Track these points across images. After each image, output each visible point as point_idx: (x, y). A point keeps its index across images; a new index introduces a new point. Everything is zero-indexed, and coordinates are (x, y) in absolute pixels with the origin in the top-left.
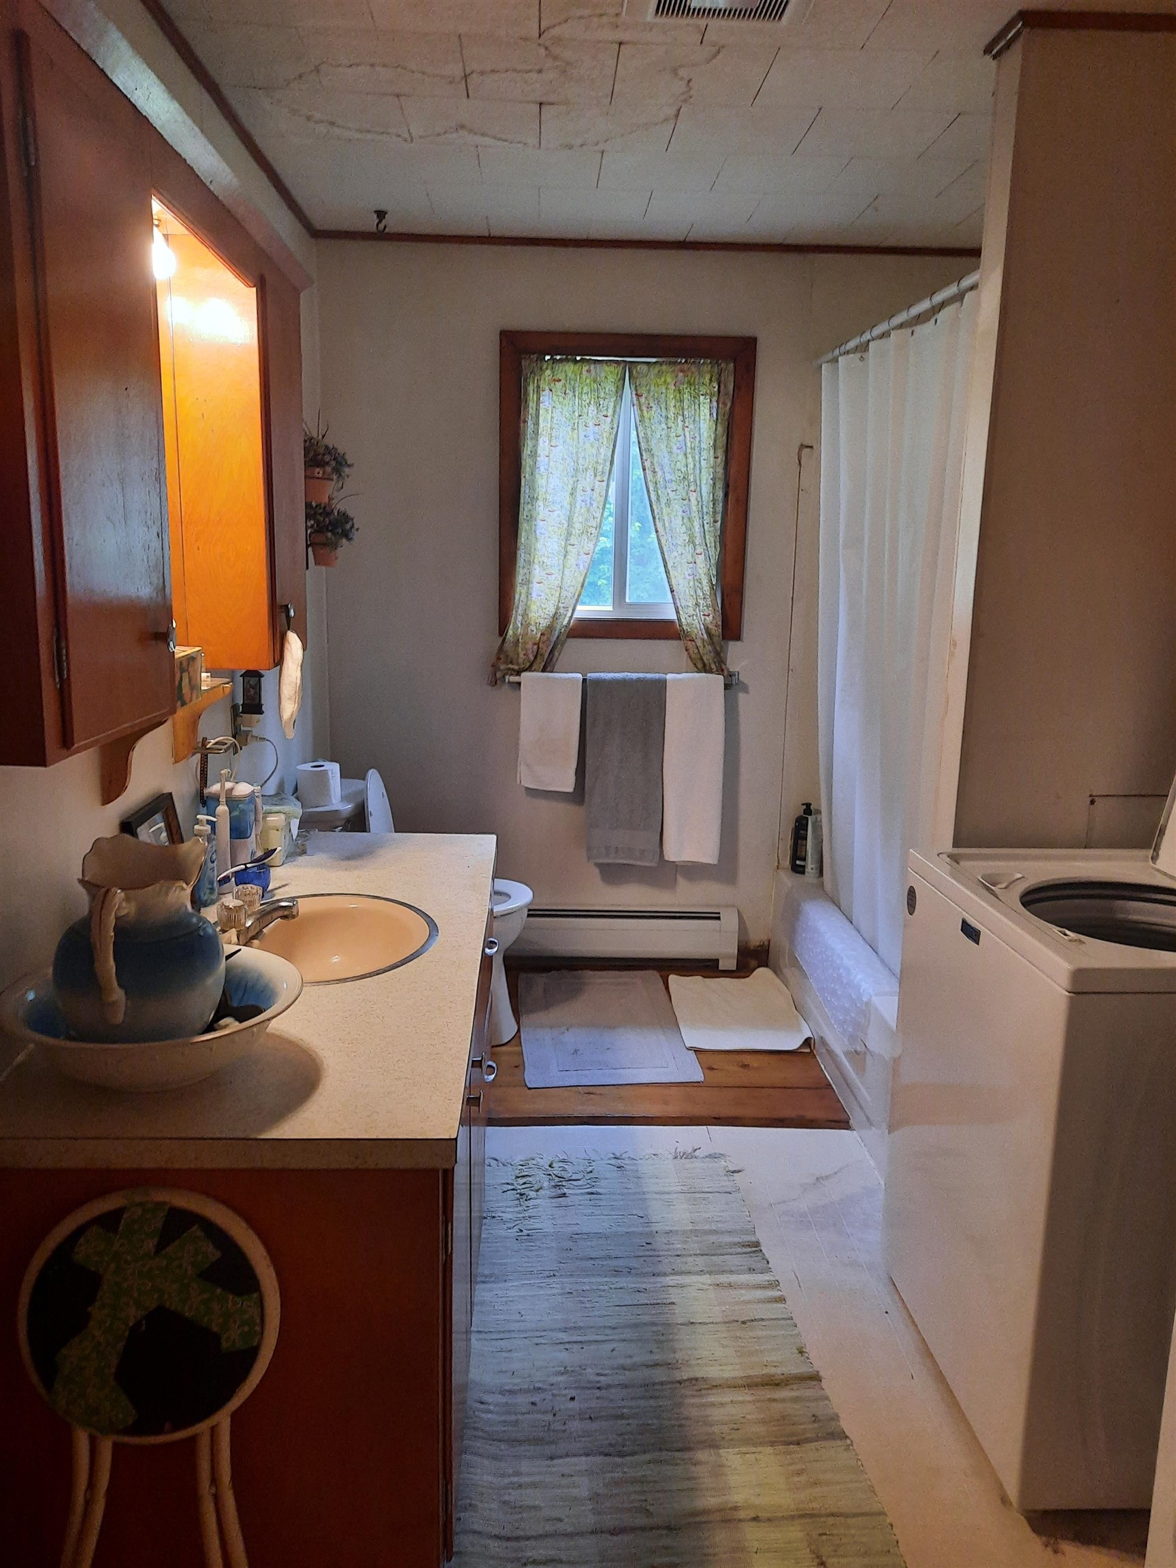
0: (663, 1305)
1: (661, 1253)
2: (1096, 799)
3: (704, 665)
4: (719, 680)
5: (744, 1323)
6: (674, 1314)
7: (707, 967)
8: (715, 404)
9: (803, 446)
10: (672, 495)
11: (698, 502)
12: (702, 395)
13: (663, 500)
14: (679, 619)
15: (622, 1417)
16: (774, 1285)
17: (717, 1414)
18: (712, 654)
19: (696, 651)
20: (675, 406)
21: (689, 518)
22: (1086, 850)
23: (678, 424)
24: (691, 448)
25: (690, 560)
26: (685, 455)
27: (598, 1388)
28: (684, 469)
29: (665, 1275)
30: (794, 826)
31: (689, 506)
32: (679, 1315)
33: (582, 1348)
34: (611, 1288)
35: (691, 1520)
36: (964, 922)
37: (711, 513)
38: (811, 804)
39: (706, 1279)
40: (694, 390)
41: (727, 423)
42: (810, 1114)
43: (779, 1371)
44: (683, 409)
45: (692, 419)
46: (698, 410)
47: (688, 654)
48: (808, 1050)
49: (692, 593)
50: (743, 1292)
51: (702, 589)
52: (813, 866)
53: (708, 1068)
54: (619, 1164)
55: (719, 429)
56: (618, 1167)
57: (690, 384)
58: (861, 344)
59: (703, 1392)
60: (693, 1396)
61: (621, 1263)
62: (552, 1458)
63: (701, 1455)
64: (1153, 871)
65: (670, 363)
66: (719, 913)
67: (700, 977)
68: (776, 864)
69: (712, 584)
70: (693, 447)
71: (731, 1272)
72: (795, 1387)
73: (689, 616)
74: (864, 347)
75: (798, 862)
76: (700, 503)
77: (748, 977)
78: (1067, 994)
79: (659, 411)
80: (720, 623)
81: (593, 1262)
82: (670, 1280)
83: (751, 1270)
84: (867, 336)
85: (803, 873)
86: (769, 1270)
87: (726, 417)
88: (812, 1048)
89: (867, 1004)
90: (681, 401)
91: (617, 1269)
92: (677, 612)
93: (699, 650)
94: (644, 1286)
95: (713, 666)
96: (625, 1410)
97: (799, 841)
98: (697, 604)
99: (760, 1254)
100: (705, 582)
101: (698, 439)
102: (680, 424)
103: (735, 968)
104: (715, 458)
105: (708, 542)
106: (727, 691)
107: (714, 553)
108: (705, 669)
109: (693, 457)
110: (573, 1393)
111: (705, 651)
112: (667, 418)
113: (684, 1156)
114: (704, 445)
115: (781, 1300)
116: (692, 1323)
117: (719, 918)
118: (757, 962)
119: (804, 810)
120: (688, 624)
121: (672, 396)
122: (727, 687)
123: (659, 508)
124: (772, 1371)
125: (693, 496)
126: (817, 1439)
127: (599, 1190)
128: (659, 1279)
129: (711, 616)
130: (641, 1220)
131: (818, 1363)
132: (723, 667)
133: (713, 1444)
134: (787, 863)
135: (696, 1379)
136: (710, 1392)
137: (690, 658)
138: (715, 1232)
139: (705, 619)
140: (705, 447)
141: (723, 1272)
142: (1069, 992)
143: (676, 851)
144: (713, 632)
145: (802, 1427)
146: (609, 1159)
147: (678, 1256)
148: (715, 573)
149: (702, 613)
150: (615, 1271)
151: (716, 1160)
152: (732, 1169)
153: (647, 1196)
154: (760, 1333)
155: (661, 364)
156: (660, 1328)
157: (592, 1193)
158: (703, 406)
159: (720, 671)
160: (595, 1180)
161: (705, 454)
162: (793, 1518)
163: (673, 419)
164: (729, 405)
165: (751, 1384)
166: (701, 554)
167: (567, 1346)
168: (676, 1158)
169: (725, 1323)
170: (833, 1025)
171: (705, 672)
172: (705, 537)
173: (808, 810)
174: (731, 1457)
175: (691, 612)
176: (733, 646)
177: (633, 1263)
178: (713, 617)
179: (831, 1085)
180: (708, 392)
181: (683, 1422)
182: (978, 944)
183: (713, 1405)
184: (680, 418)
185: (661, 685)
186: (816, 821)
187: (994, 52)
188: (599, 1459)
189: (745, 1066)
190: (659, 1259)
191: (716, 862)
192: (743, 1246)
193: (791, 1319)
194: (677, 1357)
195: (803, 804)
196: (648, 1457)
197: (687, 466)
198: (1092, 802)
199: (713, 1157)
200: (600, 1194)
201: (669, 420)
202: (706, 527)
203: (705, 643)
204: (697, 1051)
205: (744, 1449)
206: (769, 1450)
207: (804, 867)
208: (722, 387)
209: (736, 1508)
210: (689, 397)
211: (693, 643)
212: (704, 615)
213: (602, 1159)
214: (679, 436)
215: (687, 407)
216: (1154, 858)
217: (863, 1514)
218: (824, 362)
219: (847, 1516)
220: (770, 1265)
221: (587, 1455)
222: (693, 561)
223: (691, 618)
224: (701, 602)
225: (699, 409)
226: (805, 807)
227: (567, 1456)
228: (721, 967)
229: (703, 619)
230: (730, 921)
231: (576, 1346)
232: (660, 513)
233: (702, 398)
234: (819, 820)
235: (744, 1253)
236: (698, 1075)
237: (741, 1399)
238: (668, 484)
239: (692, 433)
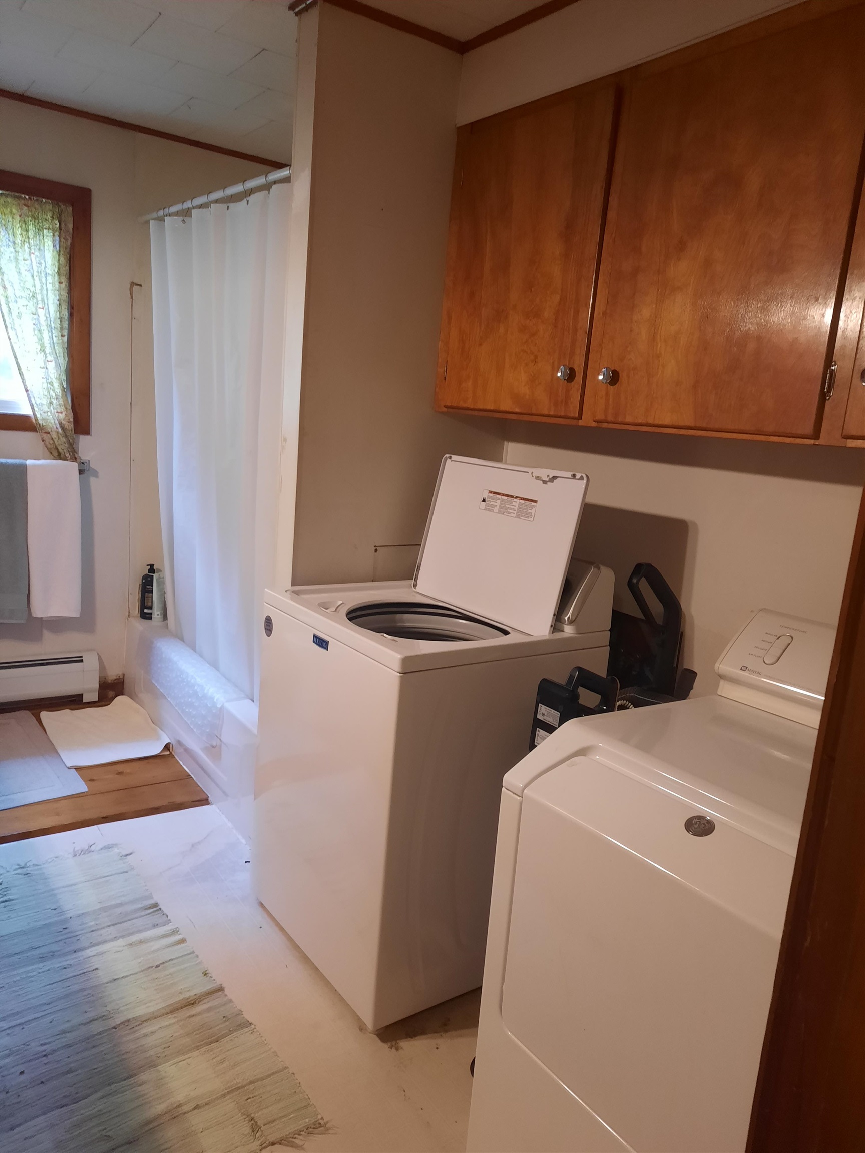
0: (88, 973)
1: (77, 933)
2: (378, 548)
3: (59, 454)
4: (74, 466)
5: (157, 966)
6: (98, 977)
7: (74, 701)
8: (57, 238)
9: (133, 284)
10: (23, 310)
11: (47, 318)
12: (45, 229)
13: (15, 313)
14: (34, 414)
15: (70, 1071)
16: (175, 932)
17: (150, 1041)
18: (66, 445)
19: (51, 442)
20: (22, 234)
21: (39, 330)
22: (374, 582)
23: (25, 250)
24: (38, 272)
25: (43, 365)
26: (33, 276)
27: (45, 1056)
28: (32, 289)
29: (85, 949)
30: (141, 583)
31: (38, 319)
32: (103, 976)
33: (23, 1029)
34: (39, 973)
35: (147, 1128)
36: (315, 636)
37: (59, 328)
38: (153, 565)
39: (121, 942)
40: (38, 224)
41: (68, 256)
42: (179, 799)
43: (192, 993)
44: (28, 238)
45: (38, 247)
46: (42, 241)
47: (45, 444)
48: (168, 753)
49: (46, 394)
50: (152, 944)
51: (54, 391)
52: (159, 613)
53: (89, 780)
54: (25, 871)
55: (62, 259)
56: (24, 875)
57: (32, 216)
58: (183, 210)
59: (136, 1029)
60: (128, 1034)
61: (43, 950)
62: (12, 1129)
63: (143, 1077)
64: (415, 593)
65: (15, 197)
66: (82, 657)
67: (68, 711)
68: (127, 613)
69: (63, 387)
70: (39, 271)
71: (139, 931)
72: (205, 1001)
73: (44, 413)
74: (187, 213)
75: (146, 611)
76: (48, 319)
77: (109, 704)
78: (399, 674)
79: (7, 236)
80: (72, 420)
81: (18, 957)
82: (89, 952)
83: (155, 926)
84: (188, 204)
85: (150, 618)
86: (169, 922)
87: (68, 250)
88: (171, 750)
89: (222, 708)
90: (27, 231)
91: (41, 956)
92: (33, 409)
93: (53, 441)
94: (68, 963)
95: (67, 455)
96: (72, 1065)
97: (146, 594)
98: (51, 403)
99: (160, 912)
100: (56, 385)
101: (43, 265)
102: (27, 250)
103: (97, 700)
104: (59, 283)
105: (57, 352)
106: (81, 475)
107: (63, 361)
108: (60, 457)
109: (40, 280)
110: (21, 1068)
111: (60, 442)
112: (14, 243)
113: (82, 853)
114: (49, 271)
115: (183, 941)
116: (115, 980)
117: (82, 661)
118: (114, 692)
119: (149, 570)
120: (43, 419)
121: (18, 225)
122: (81, 472)
123: (11, 319)
124: (187, 995)
125: (41, 313)
126: (231, 1032)
127: (10, 897)
128: (79, 954)
129: (64, 413)
130: (54, 912)
131: (219, 978)
132: (76, 456)
133: (152, 1065)
134: (136, 612)
135: (128, 1021)
136: (141, 1026)
137: (46, 447)
138: (121, 905)
139: (58, 416)
140: (50, 273)
141: (132, 934)
142: (400, 673)
143: (41, 608)
144: (66, 426)
145: (218, 1028)
146: (14, 870)
147: (92, 931)
148: (65, 379)
149: (55, 411)
150: (40, 958)
151: (110, 849)
152: (125, 853)
153: (56, 892)
154: (171, 970)
155: (6, 196)
156: (89, 992)
157: (6, 901)
158: (47, 238)
159: (74, 459)
160: (5, 889)
161: (50, 279)
162: (224, 1096)
163: (20, 245)
164: (69, 241)
165: (174, 1010)
166: (51, 361)
167: (8, 1032)
168: (75, 855)
169: (142, 971)
170: (192, 729)
171: (60, 459)
172: (54, 348)
173: (152, 569)
174: (168, 1069)
175: (45, 409)
176: (83, 440)
177: (54, 948)
178: (66, 415)
179: (190, 775)
180: (51, 227)
181: (123, 1057)
182: (327, 650)
183: (145, 1036)
184: (26, 245)
185: (22, 470)
186: (159, 578)
187: (297, 10)
188: (57, 1112)
189: (120, 773)
190: (77, 938)
191: (78, 616)
192: (145, 909)
193: (193, 952)
194: (108, 1009)
195: (147, 565)
196: (99, 1094)
197: (35, 287)
198: (376, 551)
199: (108, 847)
200: (13, 900)
201: (16, 245)
202: (55, 339)
203: (59, 435)
204: (78, 769)
205: (176, 1060)
206: (196, 1053)
207: (151, 614)
208: (63, 225)
209: (180, 1106)
210: (34, 229)
211: (48, 435)
212: (57, 412)
213: (8, 872)
214: (27, 260)
215: (32, 237)
216: (415, 586)
217: (273, 1074)
218: (153, 219)
219: (262, 1079)
220: (169, 918)
221: (44, 1114)
222: (45, 367)
223: (46, 414)
224: (55, 402)
225: (44, 240)
226: (149, 567)
227: (26, 1122)
228: (84, 701)
229: (57, 416)
230: (91, 662)
231: (17, 1029)
232: (12, 323)
233: (45, 231)
234: (161, 576)
235: (146, 915)
236: (81, 787)
237: (167, 1023)
238: (18, 300)
239: (38, 259)
